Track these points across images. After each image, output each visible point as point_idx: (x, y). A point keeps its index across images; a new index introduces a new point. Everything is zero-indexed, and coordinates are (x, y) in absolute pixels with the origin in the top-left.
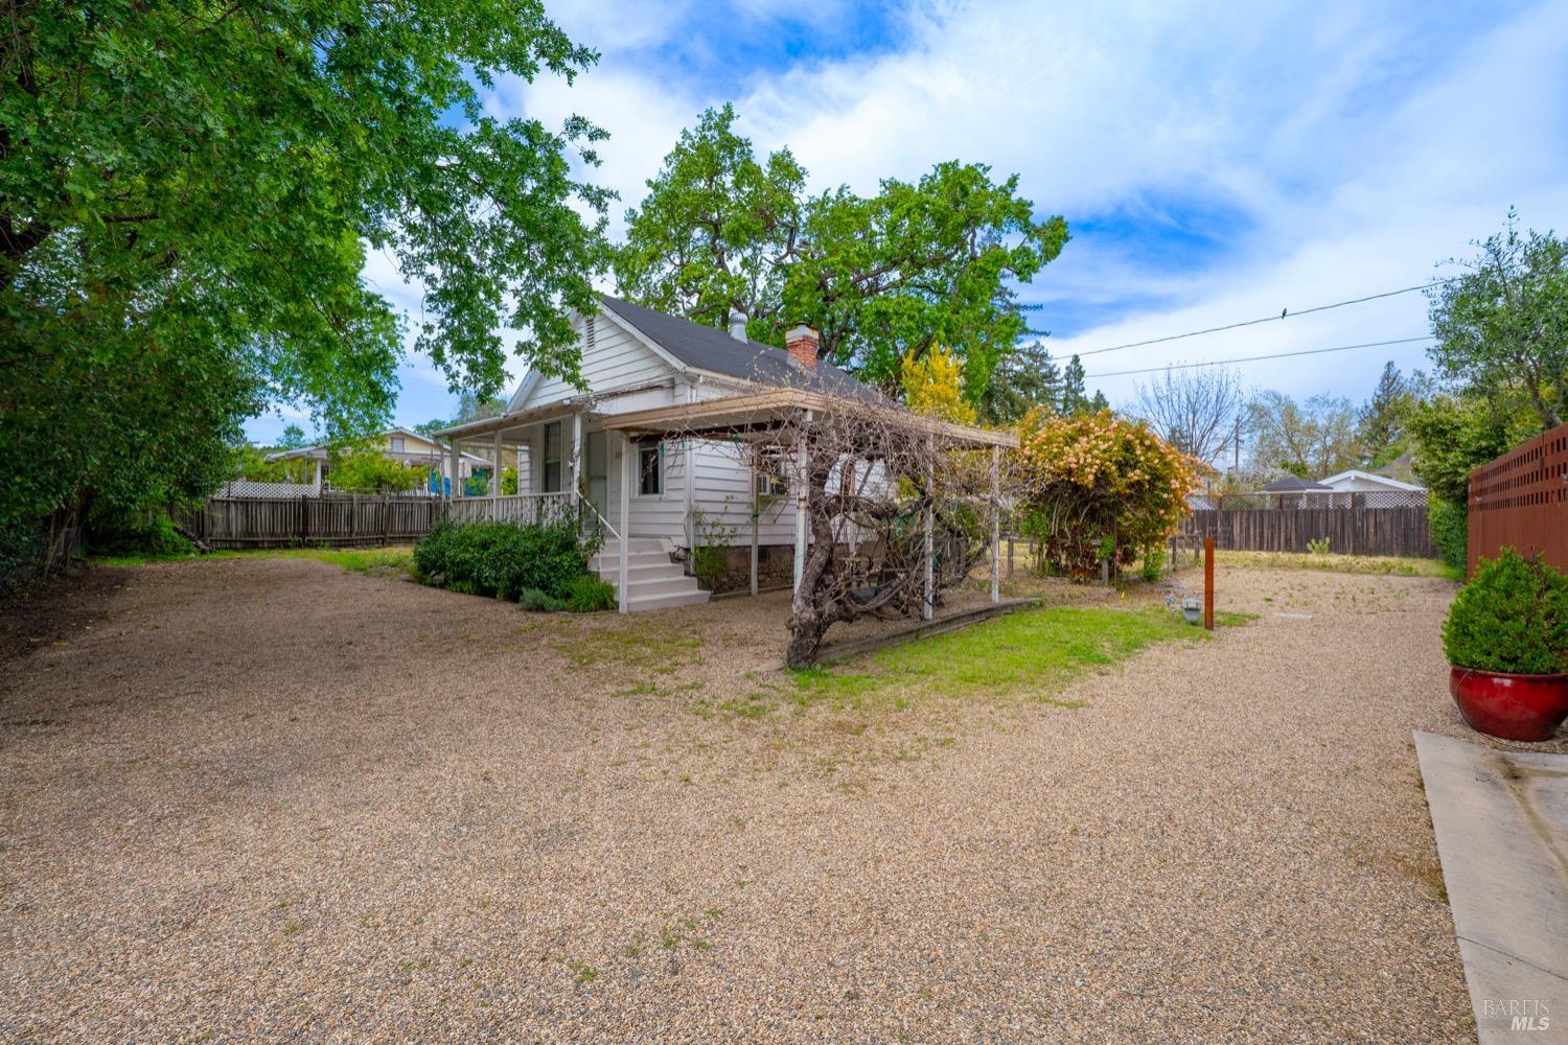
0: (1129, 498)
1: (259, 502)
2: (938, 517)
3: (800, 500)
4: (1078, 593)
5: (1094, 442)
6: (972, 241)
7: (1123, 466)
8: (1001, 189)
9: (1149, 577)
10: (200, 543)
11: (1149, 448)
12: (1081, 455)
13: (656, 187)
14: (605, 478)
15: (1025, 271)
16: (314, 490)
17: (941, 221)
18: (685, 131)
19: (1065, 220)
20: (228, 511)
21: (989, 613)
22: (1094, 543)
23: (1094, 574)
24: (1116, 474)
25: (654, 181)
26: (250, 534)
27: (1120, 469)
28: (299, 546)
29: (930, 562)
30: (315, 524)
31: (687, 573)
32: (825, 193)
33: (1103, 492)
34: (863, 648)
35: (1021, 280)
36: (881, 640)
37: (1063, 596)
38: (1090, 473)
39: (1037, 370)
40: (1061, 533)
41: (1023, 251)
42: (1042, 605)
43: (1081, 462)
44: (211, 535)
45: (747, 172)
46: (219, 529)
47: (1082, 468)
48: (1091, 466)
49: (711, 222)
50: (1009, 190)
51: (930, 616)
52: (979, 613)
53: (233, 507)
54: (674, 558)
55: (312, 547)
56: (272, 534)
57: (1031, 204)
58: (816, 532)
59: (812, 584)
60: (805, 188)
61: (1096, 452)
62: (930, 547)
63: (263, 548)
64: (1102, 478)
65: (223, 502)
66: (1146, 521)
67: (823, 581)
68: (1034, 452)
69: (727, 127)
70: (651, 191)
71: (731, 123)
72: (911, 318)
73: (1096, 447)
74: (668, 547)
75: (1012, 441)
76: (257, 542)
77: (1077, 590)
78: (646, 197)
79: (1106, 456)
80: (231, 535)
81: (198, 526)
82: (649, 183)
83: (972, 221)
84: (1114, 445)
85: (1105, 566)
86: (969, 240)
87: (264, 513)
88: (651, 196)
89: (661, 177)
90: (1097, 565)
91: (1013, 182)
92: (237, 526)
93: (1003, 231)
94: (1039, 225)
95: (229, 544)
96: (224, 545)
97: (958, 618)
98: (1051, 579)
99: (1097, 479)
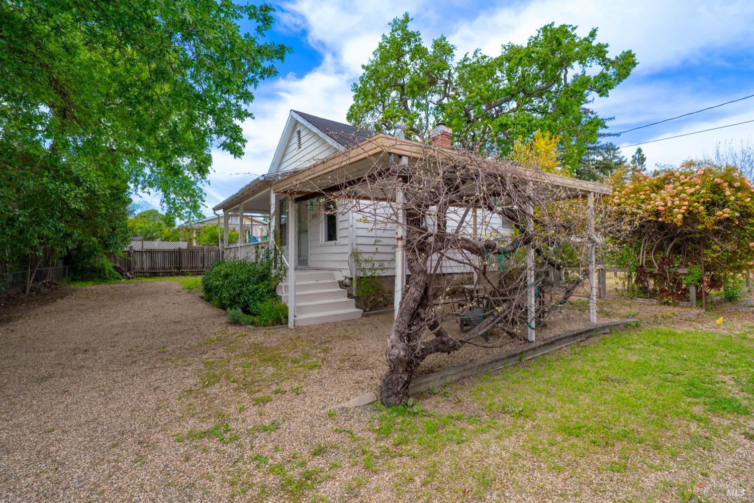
0: (716, 233)
1: (158, 251)
2: (538, 252)
3: (398, 239)
4: (669, 314)
5: (680, 188)
6: (565, 76)
7: (711, 206)
8: (586, 39)
9: (730, 299)
10: (128, 273)
11: (738, 189)
12: (668, 199)
13: (367, 68)
14: (307, 231)
15: (603, 92)
16: (183, 245)
17: (543, 66)
18: (384, 35)
19: (633, 53)
20: (142, 256)
21: (589, 333)
22: (681, 271)
23: (683, 296)
24: (704, 213)
25: (366, 65)
26: (153, 268)
27: (707, 208)
28: (177, 274)
29: (532, 291)
30: (185, 263)
31: (350, 296)
32: (466, 55)
33: (689, 228)
34: (465, 374)
35: (601, 96)
36: (484, 365)
37: (656, 317)
38: (679, 213)
39: (611, 160)
40: (649, 263)
41: (603, 76)
42: (637, 325)
43: (669, 204)
44: (134, 269)
45: (419, 52)
46: (138, 266)
47: (670, 210)
48: (679, 207)
49: (399, 85)
50: (591, 39)
51: (533, 338)
52: (579, 334)
53: (144, 254)
54: (342, 285)
55: (184, 275)
56: (164, 268)
57: (607, 46)
58: (411, 268)
59: (407, 318)
60: (454, 58)
61: (683, 195)
62: (531, 280)
63: (159, 276)
64: (691, 217)
65: (140, 252)
66: (735, 252)
67: (418, 315)
68: (623, 200)
69: (406, 27)
70: (364, 71)
71: (408, 24)
72: (523, 126)
73: (683, 191)
74: (340, 277)
75: (605, 189)
76: (157, 273)
77: (668, 310)
78: (362, 75)
79: (694, 198)
80: (144, 269)
81: (128, 265)
82: (363, 67)
83: (565, 63)
84: (702, 188)
85: (693, 290)
86: (562, 77)
87: (159, 258)
88: (364, 74)
89: (370, 63)
90: (685, 290)
91: (593, 34)
92: (147, 265)
93: (587, 66)
94: (613, 58)
95: (143, 274)
96: (140, 275)
97: (560, 340)
98: (641, 300)
99: (685, 218)
